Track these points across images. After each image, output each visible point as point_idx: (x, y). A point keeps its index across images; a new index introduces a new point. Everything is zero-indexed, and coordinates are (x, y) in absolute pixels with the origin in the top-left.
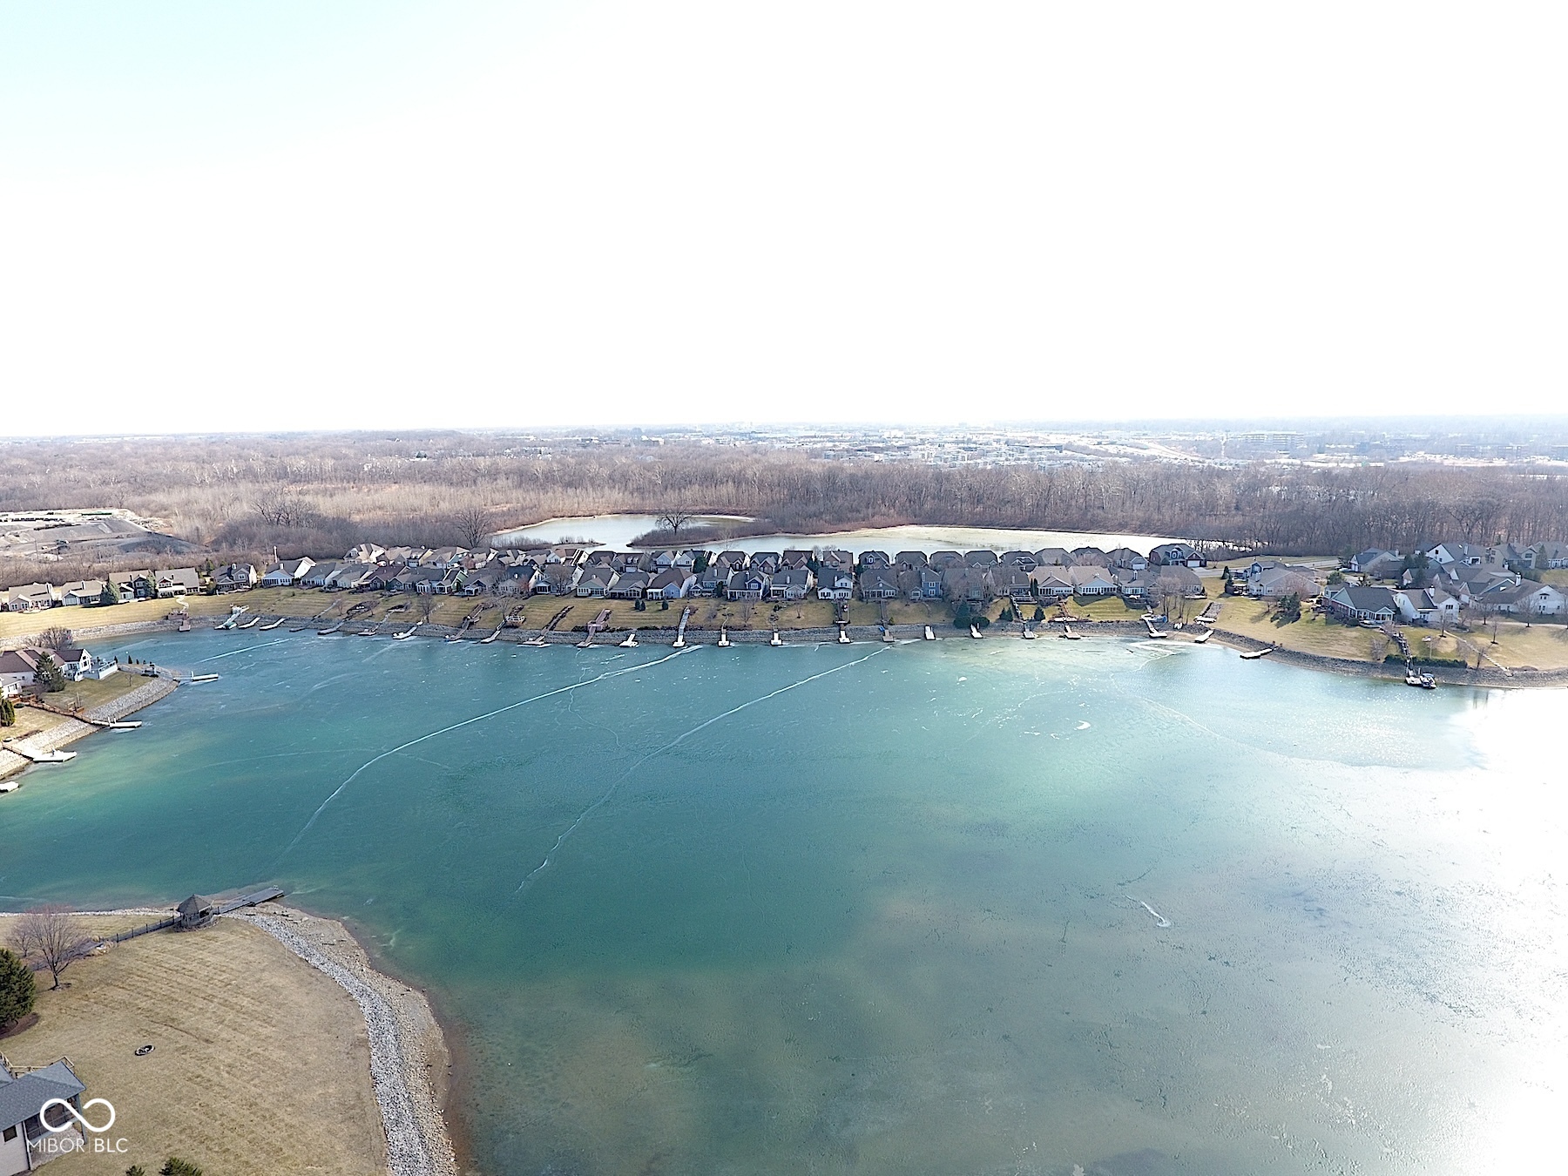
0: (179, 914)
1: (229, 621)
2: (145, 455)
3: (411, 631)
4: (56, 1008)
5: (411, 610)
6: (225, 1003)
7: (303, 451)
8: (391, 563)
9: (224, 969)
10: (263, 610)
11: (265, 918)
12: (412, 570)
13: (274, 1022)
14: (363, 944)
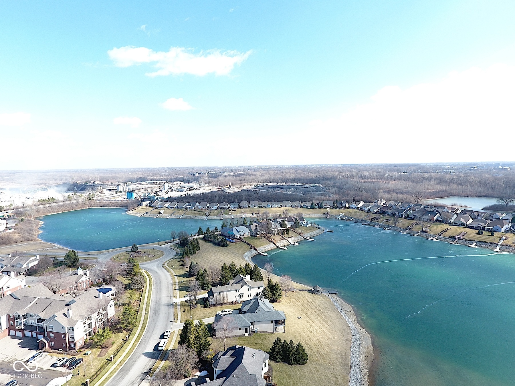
0: (313, 289)
1: (339, 217)
2: (327, 170)
3: (390, 228)
4: (285, 301)
5: (391, 221)
6: (318, 315)
7: (368, 170)
8: (387, 206)
9: (320, 306)
10: (348, 215)
11: (332, 298)
12: (393, 209)
13: (329, 325)
14: (356, 315)
